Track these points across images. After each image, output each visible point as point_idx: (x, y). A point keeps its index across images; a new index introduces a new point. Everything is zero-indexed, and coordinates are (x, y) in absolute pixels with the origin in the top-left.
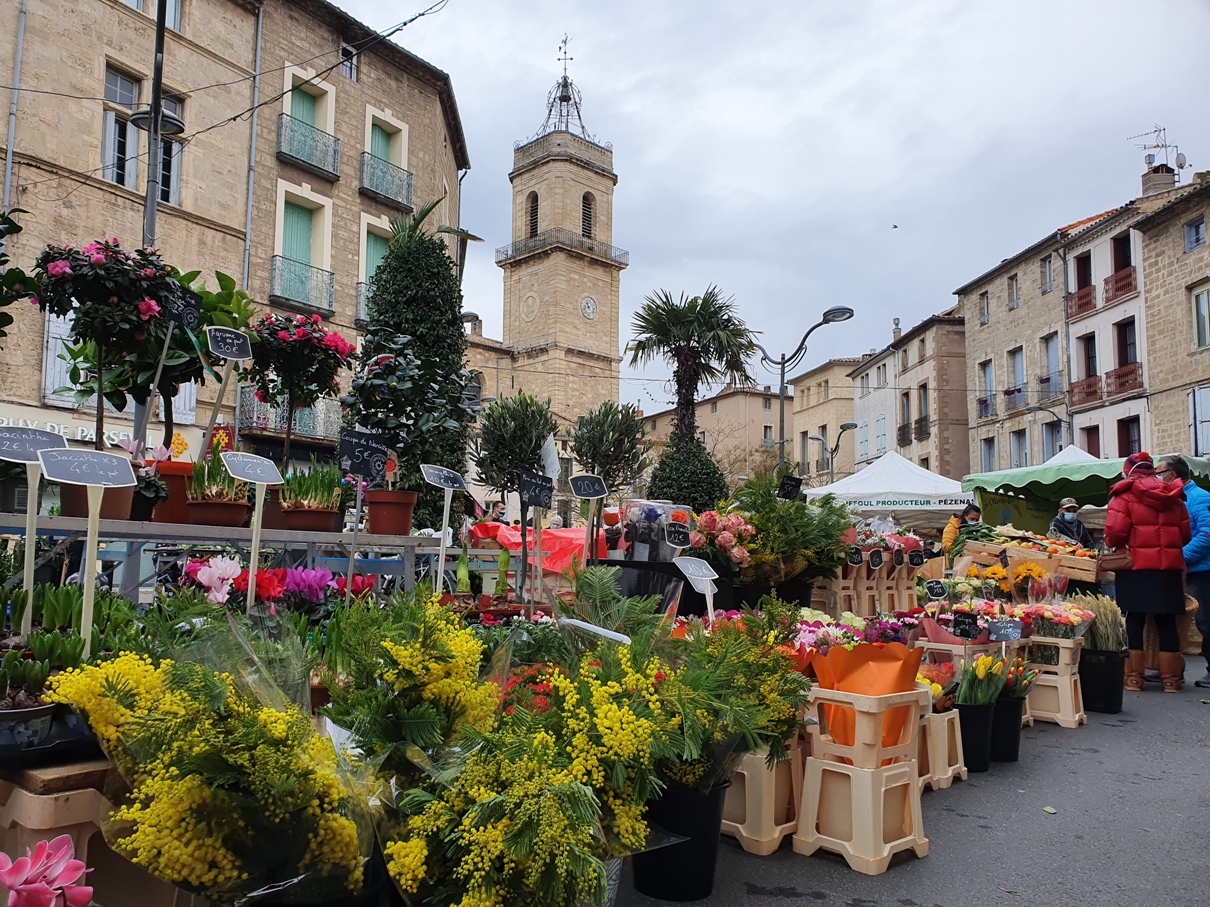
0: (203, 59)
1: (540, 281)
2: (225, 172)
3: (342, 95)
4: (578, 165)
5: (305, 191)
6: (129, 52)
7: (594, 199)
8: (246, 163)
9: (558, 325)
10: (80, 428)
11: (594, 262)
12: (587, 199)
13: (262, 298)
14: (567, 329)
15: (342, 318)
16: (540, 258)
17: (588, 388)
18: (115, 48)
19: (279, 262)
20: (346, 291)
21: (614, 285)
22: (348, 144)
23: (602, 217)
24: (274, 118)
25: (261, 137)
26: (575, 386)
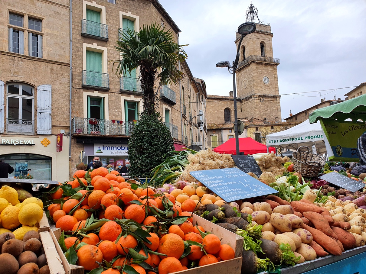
0: (48, 4)
1: (247, 74)
2: (60, 43)
3: (109, 9)
4: (257, 33)
5: (95, 46)
6: (17, 7)
7: (265, 43)
8: (69, 39)
9: (255, 88)
10: (2, 140)
11: (267, 65)
12: (262, 44)
13: (79, 86)
14: (258, 89)
15: (114, 90)
16: (247, 67)
17: (268, 108)
18: (11, 6)
19: (84, 73)
20: (115, 80)
21: (275, 72)
22: (113, 26)
23: (268, 49)
24: (80, 21)
25: (75, 29)
26: (263, 108)
